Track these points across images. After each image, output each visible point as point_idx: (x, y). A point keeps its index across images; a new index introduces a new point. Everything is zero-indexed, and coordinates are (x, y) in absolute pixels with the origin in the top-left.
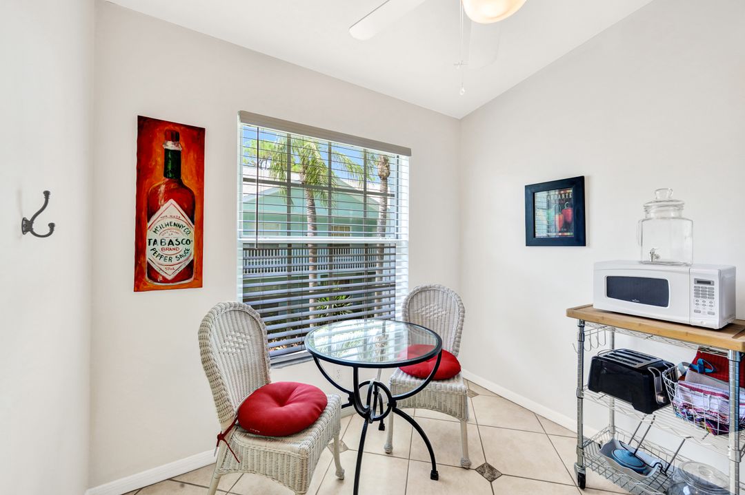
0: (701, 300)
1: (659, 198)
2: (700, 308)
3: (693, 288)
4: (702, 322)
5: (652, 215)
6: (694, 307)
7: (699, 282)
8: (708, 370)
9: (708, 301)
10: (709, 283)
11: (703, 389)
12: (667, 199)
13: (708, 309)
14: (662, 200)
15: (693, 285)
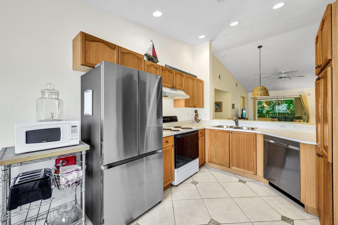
0: (73, 134)
1: (49, 88)
2: (73, 137)
3: (71, 130)
4: (74, 143)
5: (47, 96)
6: (71, 138)
7: (73, 127)
8: (64, 164)
9: (75, 134)
10: (76, 126)
11: (69, 171)
12: (52, 89)
13: (76, 137)
14: (50, 89)
15: (71, 128)
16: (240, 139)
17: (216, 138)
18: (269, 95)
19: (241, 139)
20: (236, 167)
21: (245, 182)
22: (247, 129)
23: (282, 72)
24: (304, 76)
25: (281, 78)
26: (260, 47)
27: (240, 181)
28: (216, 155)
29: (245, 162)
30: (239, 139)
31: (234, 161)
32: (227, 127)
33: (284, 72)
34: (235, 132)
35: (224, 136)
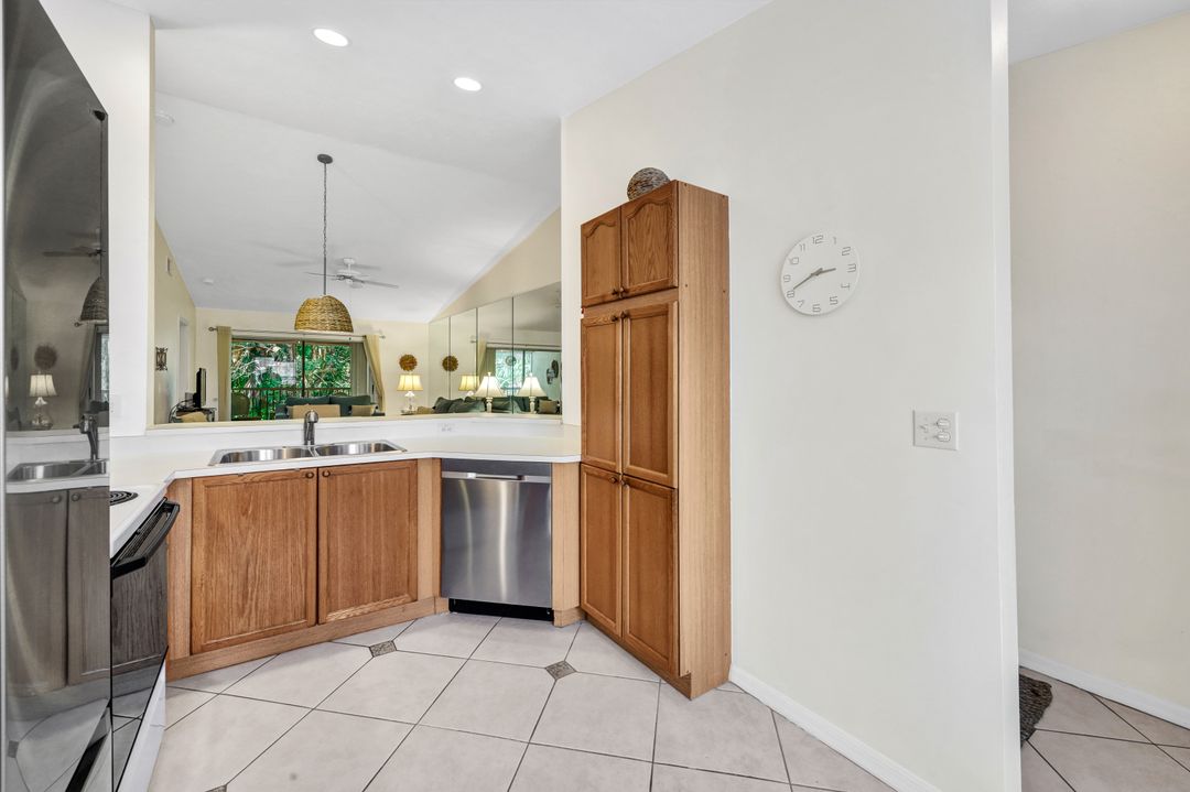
16: (364, 493)
17: (245, 513)
18: (352, 331)
19: (368, 493)
20: (344, 608)
21: (390, 646)
22: (362, 450)
23: (347, 261)
24: (397, 287)
25: (345, 277)
26: (325, 159)
27: (375, 651)
28: (245, 596)
29: (379, 572)
30: (360, 491)
31: (340, 588)
32: (278, 455)
33: (353, 262)
34: (344, 469)
35: (293, 495)
